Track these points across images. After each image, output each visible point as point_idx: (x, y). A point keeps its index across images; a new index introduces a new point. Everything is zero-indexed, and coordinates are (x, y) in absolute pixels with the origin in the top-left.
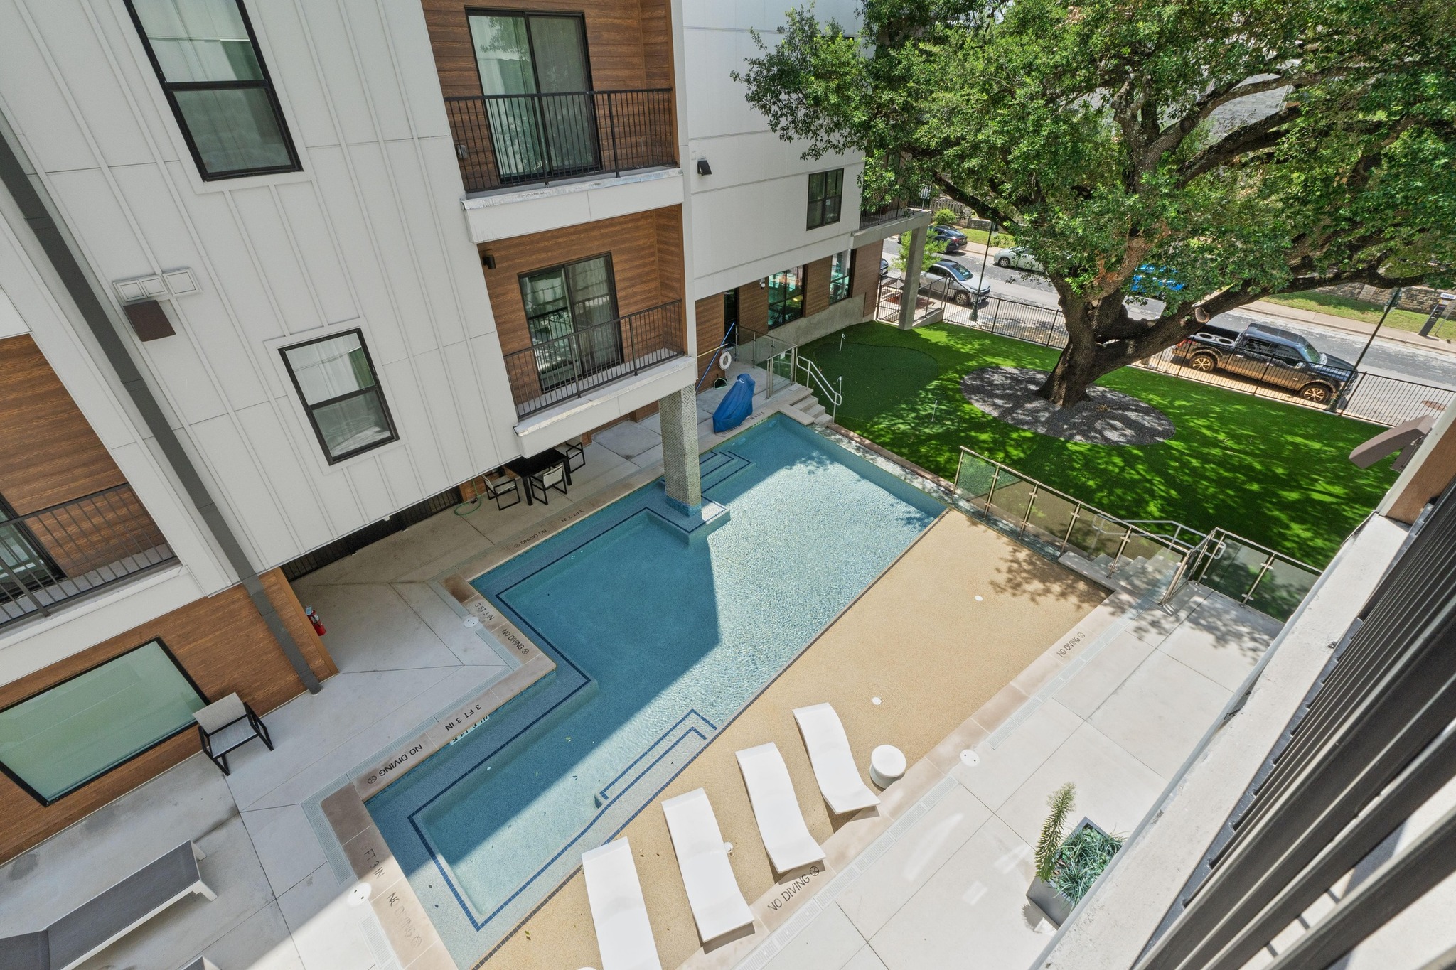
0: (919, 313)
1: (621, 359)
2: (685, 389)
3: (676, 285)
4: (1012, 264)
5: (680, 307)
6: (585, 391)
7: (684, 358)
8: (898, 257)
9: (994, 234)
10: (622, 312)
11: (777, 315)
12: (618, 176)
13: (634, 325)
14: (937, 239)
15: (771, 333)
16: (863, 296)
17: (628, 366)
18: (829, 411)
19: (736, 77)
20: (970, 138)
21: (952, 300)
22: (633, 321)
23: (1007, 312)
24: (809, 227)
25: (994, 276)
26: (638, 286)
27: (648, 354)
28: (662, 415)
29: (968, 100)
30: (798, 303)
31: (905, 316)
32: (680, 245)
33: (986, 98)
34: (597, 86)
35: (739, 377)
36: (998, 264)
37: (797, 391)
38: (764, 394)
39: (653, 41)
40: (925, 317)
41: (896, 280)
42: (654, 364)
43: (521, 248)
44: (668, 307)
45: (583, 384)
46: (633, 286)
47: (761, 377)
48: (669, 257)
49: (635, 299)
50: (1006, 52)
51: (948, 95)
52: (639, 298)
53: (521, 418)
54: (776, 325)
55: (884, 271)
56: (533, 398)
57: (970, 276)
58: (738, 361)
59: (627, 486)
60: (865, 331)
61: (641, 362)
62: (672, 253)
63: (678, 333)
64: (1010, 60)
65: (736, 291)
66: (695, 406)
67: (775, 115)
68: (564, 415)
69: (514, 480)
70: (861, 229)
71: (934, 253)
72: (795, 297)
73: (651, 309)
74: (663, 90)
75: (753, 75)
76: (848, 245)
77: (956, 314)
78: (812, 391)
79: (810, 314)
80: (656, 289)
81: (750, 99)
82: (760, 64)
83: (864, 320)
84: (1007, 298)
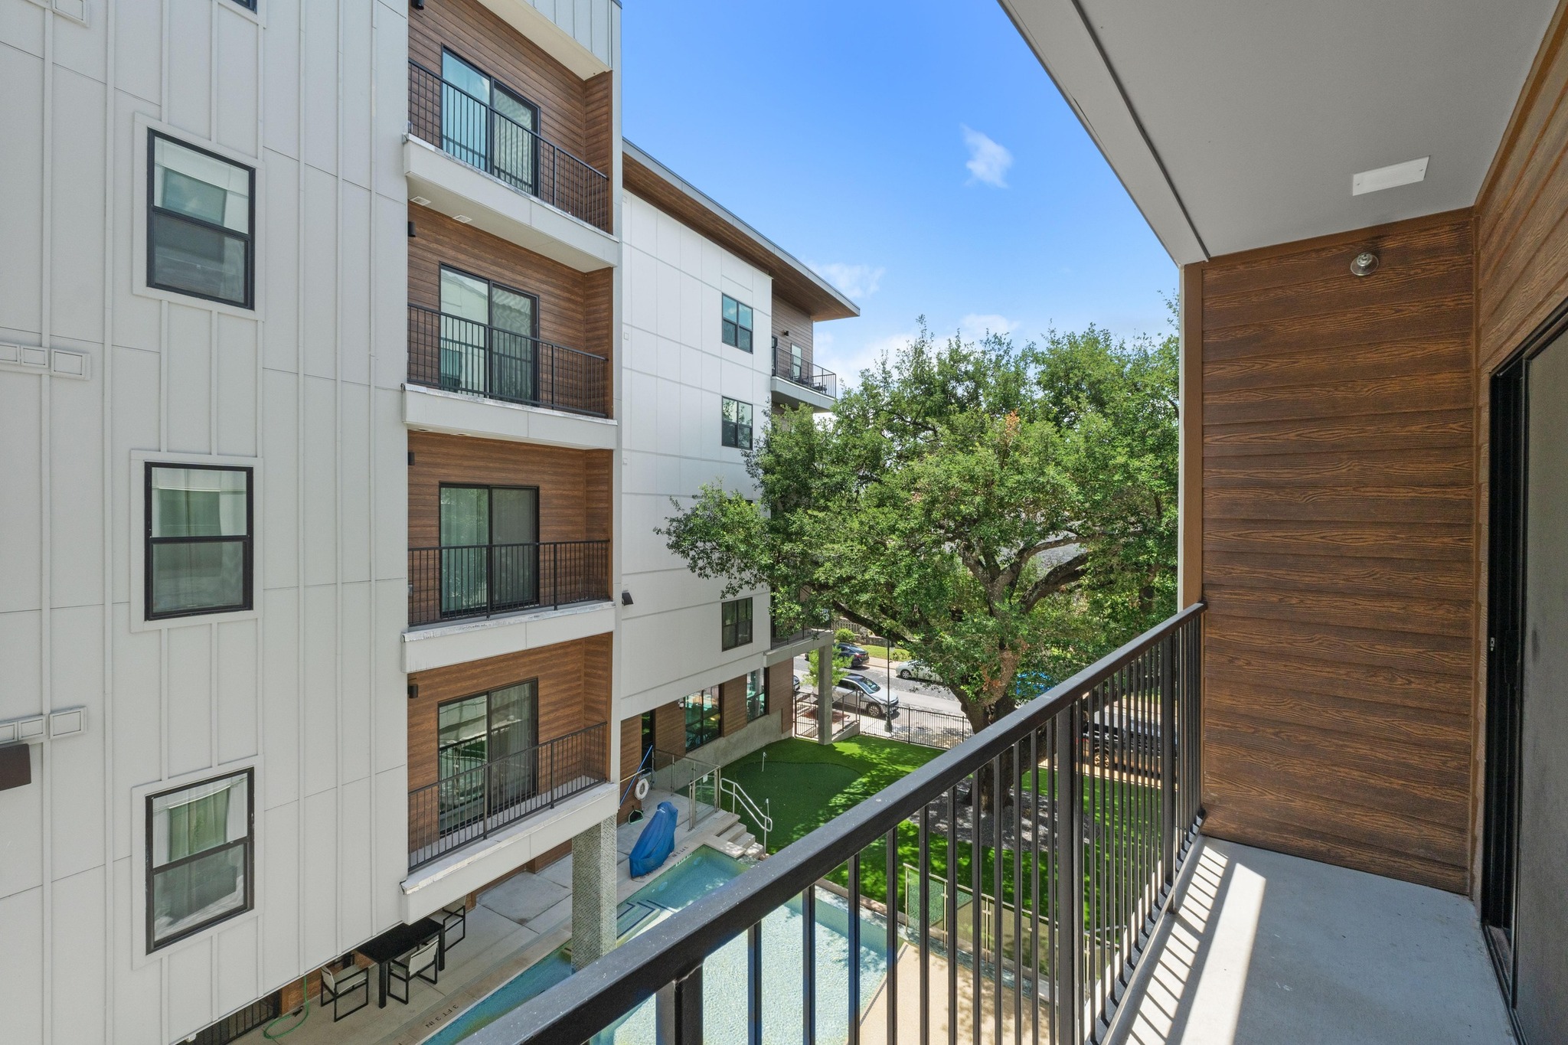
0: (836, 727)
1: (533, 791)
2: (605, 821)
3: (602, 707)
4: (913, 676)
5: (604, 730)
6: (493, 830)
7: (606, 785)
8: (808, 673)
9: (892, 650)
10: (542, 739)
11: (692, 736)
12: (556, 609)
13: (555, 751)
14: (841, 655)
15: (689, 755)
16: (780, 711)
17: (544, 798)
18: (759, 840)
19: (658, 531)
20: (859, 577)
21: (866, 712)
22: (555, 747)
23: (917, 720)
24: (725, 649)
25: (899, 687)
26: (562, 711)
27: (566, 782)
28: (575, 857)
29: (852, 550)
30: (715, 722)
31: (823, 731)
32: (608, 668)
33: (865, 548)
34: (543, 538)
35: (659, 807)
36: (901, 676)
37: (723, 819)
38: (687, 825)
39: (594, 506)
40: (842, 730)
41: (809, 695)
42: (573, 793)
43: (447, 677)
44: (593, 730)
45: (491, 822)
46: (557, 710)
47: (683, 806)
48: (596, 680)
49: (556, 724)
50: (873, 518)
51: (836, 546)
52: (561, 722)
53: (412, 869)
54: (693, 747)
55: (796, 687)
56: (430, 843)
57: (877, 689)
58: (655, 789)
59: (520, 963)
60: (785, 748)
61: (558, 792)
62: (600, 677)
63: (601, 758)
64: (878, 523)
65: (652, 713)
66: (615, 842)
67: (693, 558)
68: (466, 862)
69: (366, 970)
70: (772, 649)
71: (841, 669)
72: (712, 716)
73: (576, 734)
74: (602, 542)
75: (672, 529)
76: (761, 663)
77: (871, 726)
78: (738, 817)
79: (731, 732)
80: (579, 712)
81: (670, 547)
82: (678, 521)
83: (783, 737)
84: (916, 708)
